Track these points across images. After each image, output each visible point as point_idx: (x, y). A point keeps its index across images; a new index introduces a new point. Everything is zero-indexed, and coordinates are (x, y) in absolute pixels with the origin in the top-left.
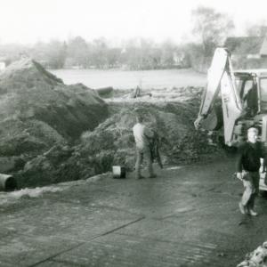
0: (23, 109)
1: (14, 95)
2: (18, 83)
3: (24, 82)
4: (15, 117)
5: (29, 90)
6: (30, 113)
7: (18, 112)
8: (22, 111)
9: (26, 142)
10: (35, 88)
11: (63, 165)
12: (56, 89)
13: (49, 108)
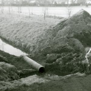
0: (70, 33)
1: (69, 27)
2: (72, 22)
3: (75, 21)
4: (65, 37)
5: (75, 25)
6: (72, 35)
7: (67, 35)
8: (69, 34)
9: (65, 48)
10: (78, 24)
11: (67, 63)
12: (88, 25)
13: (81, 33)
